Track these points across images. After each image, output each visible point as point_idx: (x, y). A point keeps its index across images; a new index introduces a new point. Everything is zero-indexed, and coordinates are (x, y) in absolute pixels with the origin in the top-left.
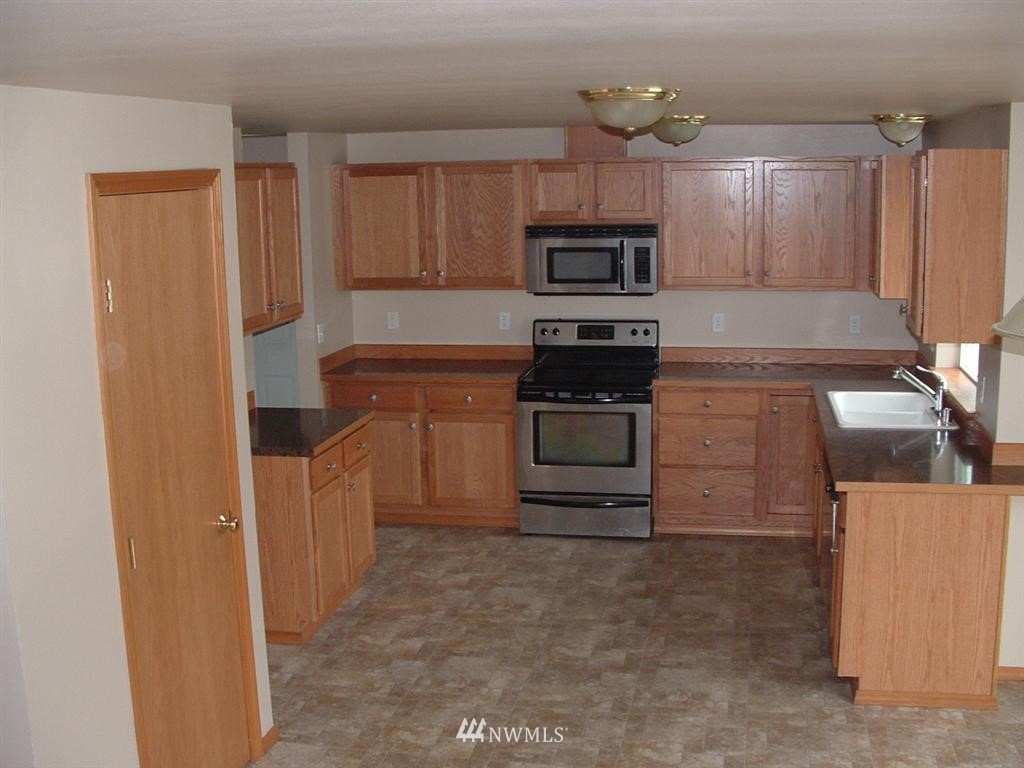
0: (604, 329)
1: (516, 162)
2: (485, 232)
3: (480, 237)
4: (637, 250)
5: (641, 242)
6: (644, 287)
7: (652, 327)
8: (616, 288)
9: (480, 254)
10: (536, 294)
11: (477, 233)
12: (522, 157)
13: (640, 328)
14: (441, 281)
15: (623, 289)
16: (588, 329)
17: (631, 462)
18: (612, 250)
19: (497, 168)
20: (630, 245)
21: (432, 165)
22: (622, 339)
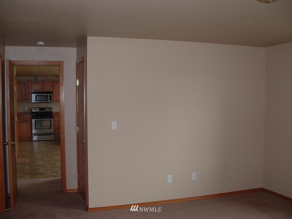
0: (44, 109)
4: (50, 96)
5: (51, 94)
6: (51, 102)
7: (51, 108)
8: (47, 102)
13: (49, 108)
15: (48, 101)
16: (40, 109)
17: (51, 128)
18: (46, 96)
20: (49, 95)
22: (46, 110)
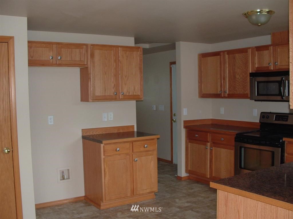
0: (285, 117)
1: (249, 48)
2: (239, 76)
3: (238, 78)
4: (288, 81)
8: (280, 98)
9: (238, 85)
10: (255, 101)
11: (237, 76)
12: (252, 46)
14: (226, 95)
15: (283, 99)
16: (276, 117)
18: (279, 82)
19: (243, 51)
20: (285, 79)
21: (224, 52)
